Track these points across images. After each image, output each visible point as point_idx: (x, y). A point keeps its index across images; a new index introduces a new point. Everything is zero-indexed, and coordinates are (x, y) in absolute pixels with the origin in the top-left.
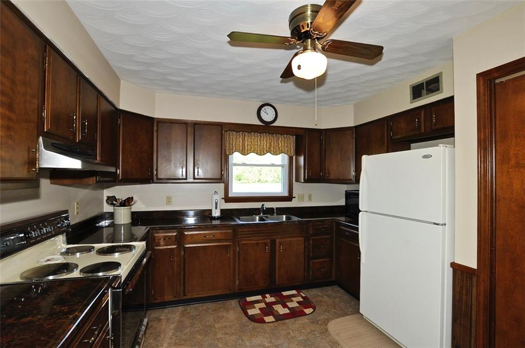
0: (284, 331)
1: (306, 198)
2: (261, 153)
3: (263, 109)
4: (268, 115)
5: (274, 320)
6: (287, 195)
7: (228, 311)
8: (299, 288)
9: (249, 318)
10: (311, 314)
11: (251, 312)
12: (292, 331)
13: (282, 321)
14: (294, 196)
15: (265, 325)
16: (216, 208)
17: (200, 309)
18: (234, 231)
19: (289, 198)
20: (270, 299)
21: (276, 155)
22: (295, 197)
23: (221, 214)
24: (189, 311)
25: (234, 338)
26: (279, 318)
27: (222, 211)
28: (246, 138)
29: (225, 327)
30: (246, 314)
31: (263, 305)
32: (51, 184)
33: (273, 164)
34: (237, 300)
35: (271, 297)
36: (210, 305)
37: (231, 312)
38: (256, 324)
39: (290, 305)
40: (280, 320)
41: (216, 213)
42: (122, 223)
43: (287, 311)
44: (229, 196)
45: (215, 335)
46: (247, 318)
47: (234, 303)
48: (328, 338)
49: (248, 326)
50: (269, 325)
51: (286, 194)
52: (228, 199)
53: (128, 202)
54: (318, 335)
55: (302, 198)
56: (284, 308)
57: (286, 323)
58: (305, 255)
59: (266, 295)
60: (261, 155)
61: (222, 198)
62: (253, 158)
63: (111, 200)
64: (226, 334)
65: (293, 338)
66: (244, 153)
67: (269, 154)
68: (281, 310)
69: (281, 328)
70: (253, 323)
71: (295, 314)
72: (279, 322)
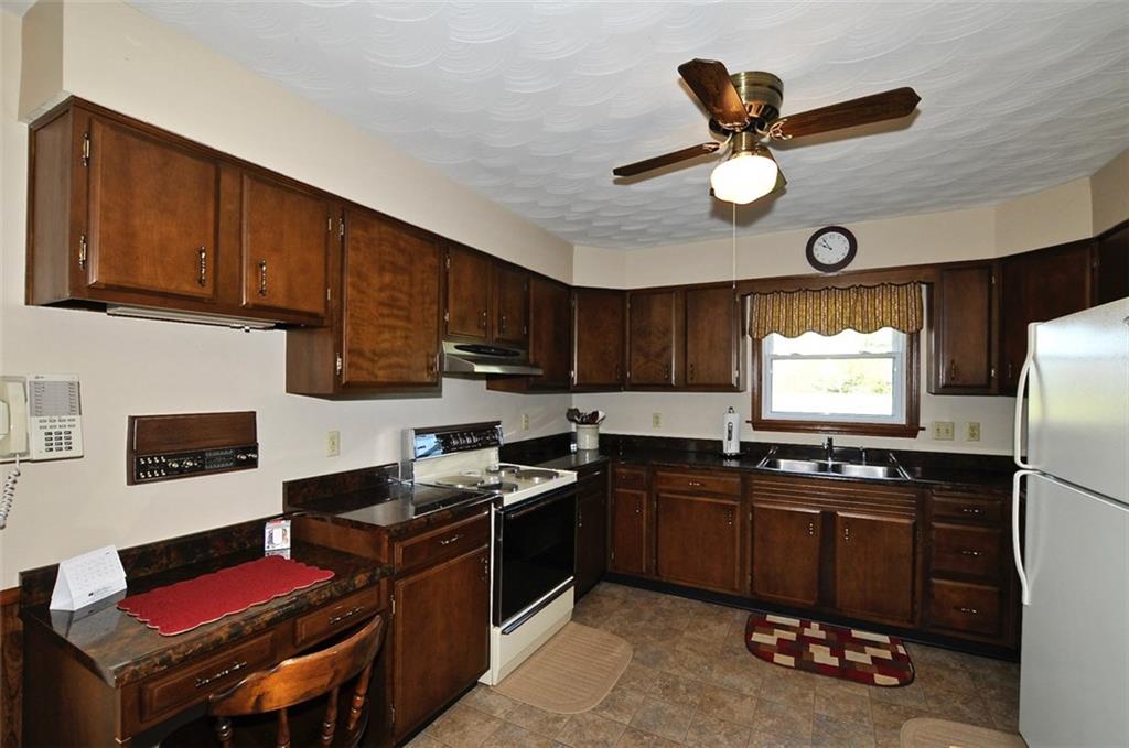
0: (797, 688)
1: (962, 432)
2: (831, 330)
3: (820, 240)
4: (832, 250)
5: (793, 665)
6: (904, 423)
7: (720, 623)
8: (898, 634)
9: (748, 646)
10: (888, 689)
11: (757, 637)
12: (815, 695)
13: (808, 674)
14: (921, 426)
15: (768, 665)
16: (730, 439)
17: (679, 605)
18: (744, 480)
19: (911, 429)
20: (815, 630)
21: (869, 332)
22: (923, 429)
23: (741, 450)
24: (659, 601)
25: (699, 660)
26: (806, 666)
27: (743, 445)
28: (796, 303)
29: (699, 641)
30: (748, 635)
31: (792, 636)
32: (488, 388)
33: (865, 352)
34: (749, 613)
35: (821, 629)
36: (697, 604)
37: (725, 627)
38: (754, 657)
39: (850, 655)
40: (806, 670)
41: (732, 448)
42: (587, 448)
43: (835, 662)
44: (763, 417)
45: (674, 645)
46: (744, 644)
47: (741, 616)
48: (886, 740)
49: (736, 654)
50: (777, 668)
51: (902, 420)
52: (759, 424)
53: (592, 419)
54: (867, 724)
55: (946, 431)
56: (831, 655)
57: (813, 680)
58: (914, 562)
59: (813, 624)
60: (829, 335)
61: (748, 422)
62: (810, 341)
63: (572, 415)
64: (691, 649)
65: (805, 704)
66: (789, 333)
67: (849, 330)
68: (822, 655)
69: (797, 682)
70: (749, 655)
71: (847, 672)
72: (802, 672)
